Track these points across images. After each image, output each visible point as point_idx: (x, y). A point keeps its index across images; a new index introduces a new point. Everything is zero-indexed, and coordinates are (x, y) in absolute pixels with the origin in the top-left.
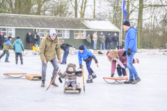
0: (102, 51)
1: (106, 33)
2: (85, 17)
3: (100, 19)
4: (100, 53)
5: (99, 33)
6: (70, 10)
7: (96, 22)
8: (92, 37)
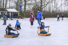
0: (13, 19)
1: (13, 13)
2: (7, 8)
3: (12, 8)
4: (12, 19)
5: (11, 13)
6: (1, 5)
7: (10, 9)
8: (9, 14)
